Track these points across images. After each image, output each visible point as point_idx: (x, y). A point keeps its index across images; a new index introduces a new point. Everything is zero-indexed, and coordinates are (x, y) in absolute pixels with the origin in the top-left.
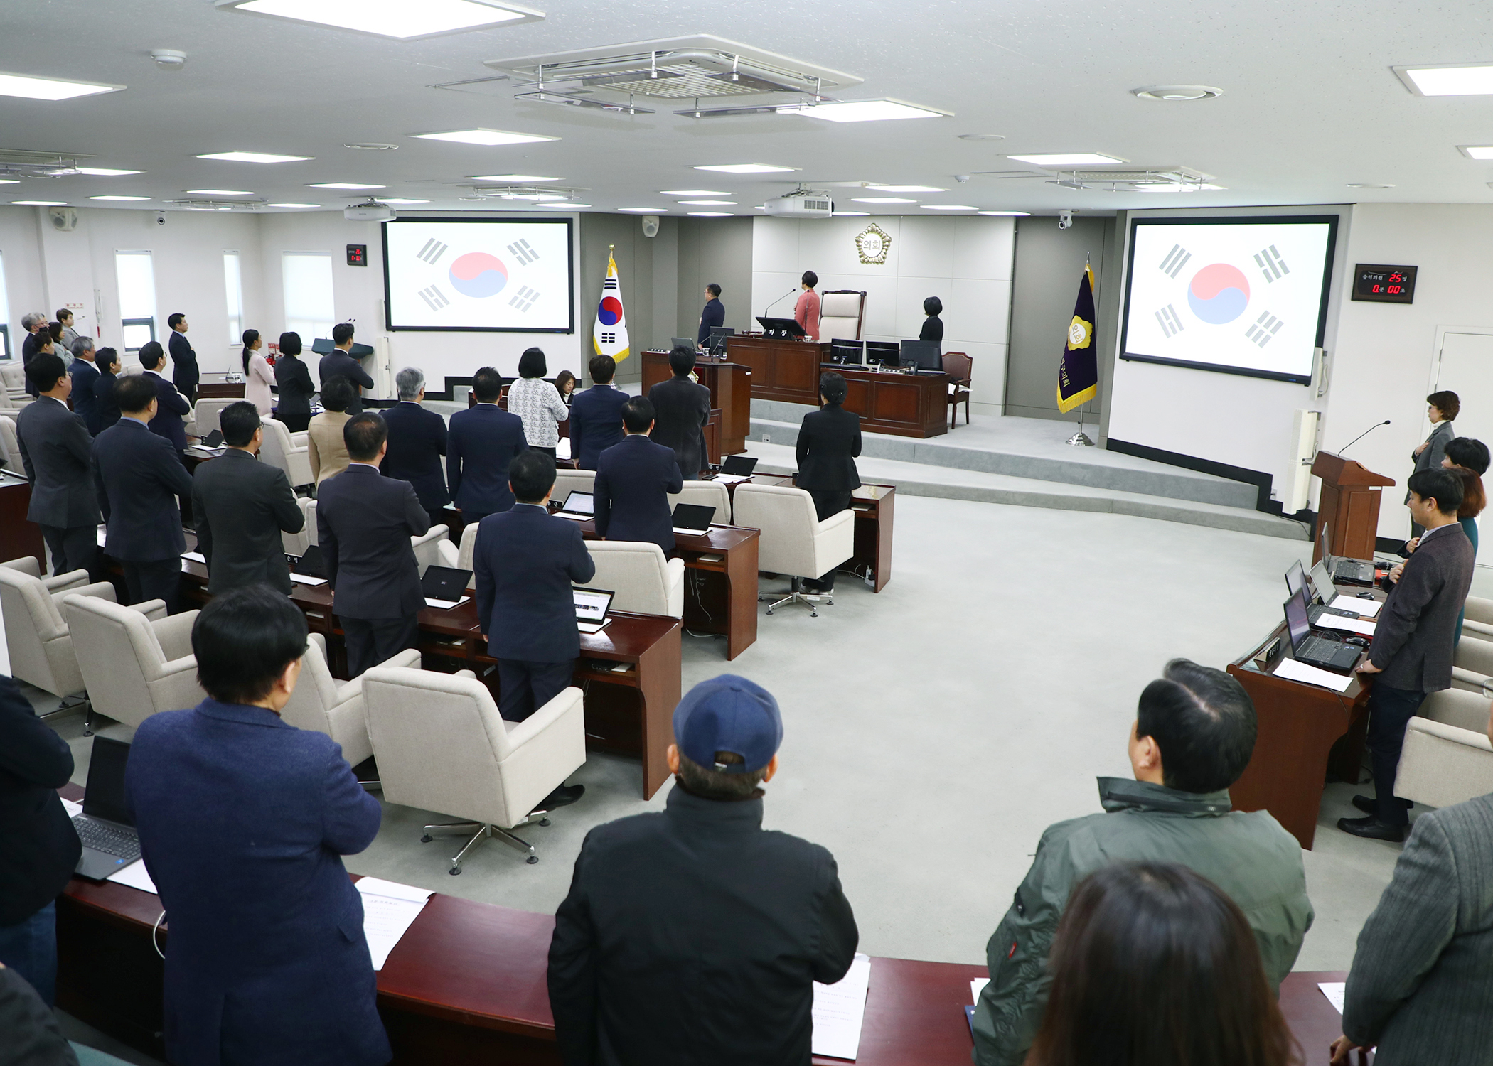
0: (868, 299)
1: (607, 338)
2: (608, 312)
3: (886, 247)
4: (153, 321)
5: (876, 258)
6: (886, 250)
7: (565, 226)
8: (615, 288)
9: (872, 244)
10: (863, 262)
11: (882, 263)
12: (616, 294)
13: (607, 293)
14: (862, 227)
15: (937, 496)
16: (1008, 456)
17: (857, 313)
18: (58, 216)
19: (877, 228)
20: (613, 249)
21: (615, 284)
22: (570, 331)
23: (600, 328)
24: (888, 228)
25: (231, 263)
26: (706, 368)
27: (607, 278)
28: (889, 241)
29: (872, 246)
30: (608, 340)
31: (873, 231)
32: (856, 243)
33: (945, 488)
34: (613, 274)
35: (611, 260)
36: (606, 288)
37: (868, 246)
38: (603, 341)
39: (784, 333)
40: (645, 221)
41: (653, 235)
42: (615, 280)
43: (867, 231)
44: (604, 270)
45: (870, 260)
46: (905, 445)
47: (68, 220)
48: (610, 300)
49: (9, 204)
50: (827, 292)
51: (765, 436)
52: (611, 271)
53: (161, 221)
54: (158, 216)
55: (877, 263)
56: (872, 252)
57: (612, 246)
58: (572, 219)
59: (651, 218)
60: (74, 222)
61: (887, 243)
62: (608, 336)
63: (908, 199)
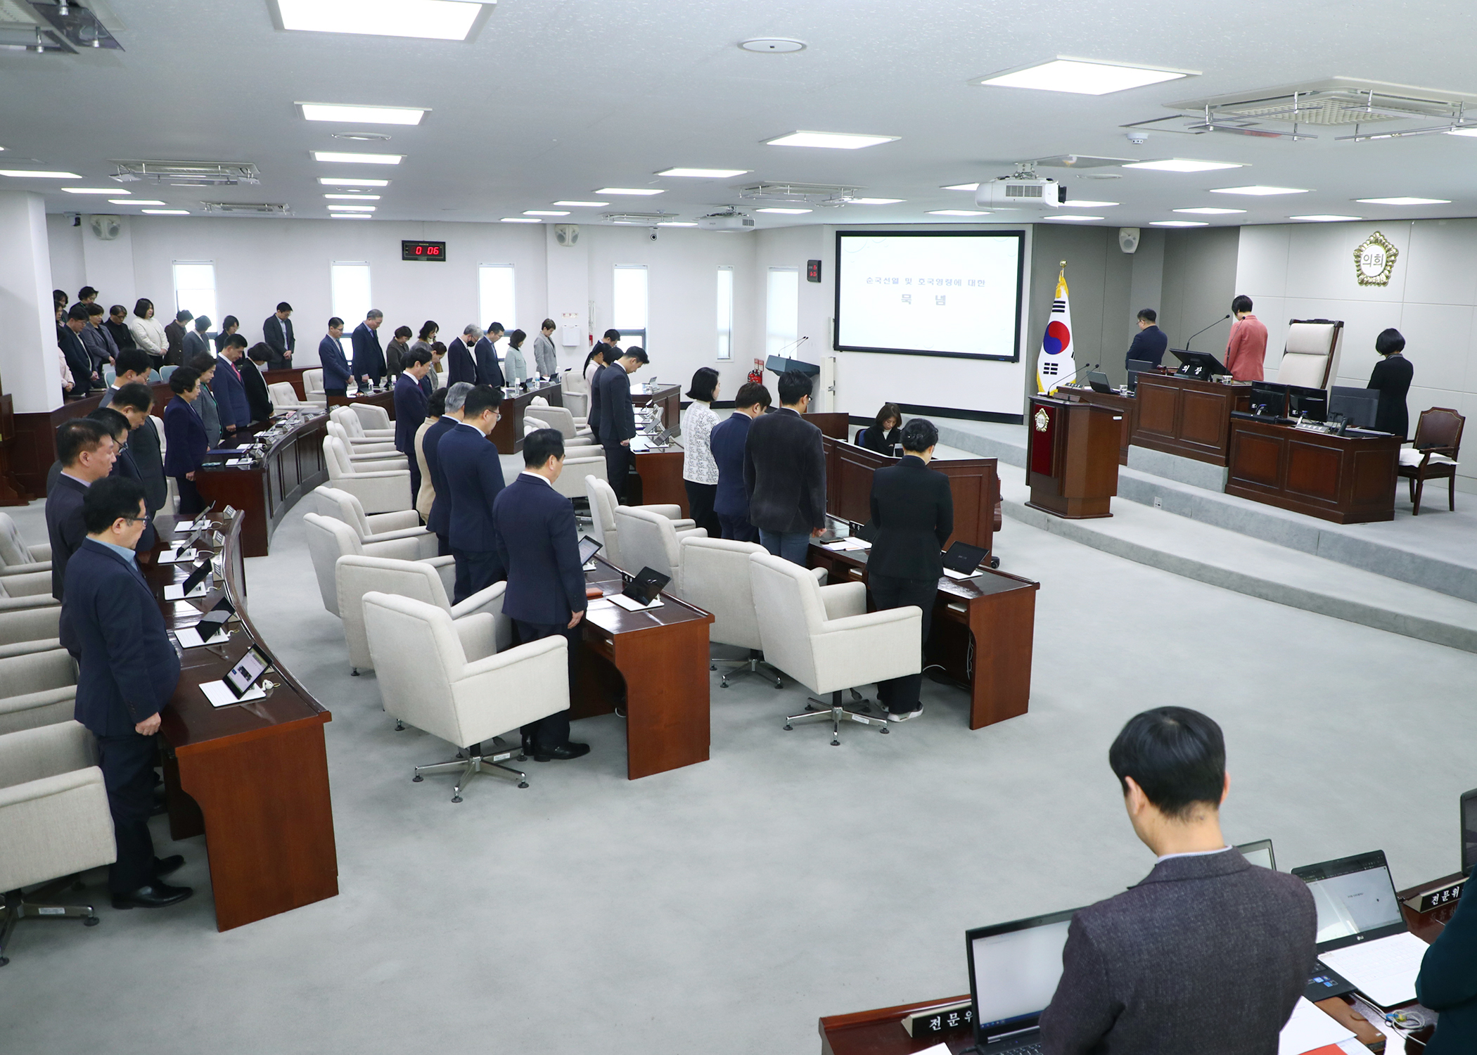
0: (1345, 332)
1: (1052, 369)
2: (1054, 339)
3: (1391, 263)
4: (645, 333)
5: (1378, 277)
6: (1391, 267)
7: (1016, 240)
8: (1063, 311)
9: (1374, 259)
10: (1362, 283)
11: (1385, 284)
12: (1065, 318)
13: (1055, 317)
14: (1361, 238)
15: (1300, 606)
16: (1437, 562)
17: (1327, 350)
18: (560, 232)
19: (1382, 237)
20: (1065, 266)
21: (1064, 307)
22: (1015, 359)
23: (1045, 357)
24: (1395, 238)
25: (725, 279)
26: (1057, 408)
27: (1056, 300)
28: (1395, 255)
29: (1373, 262)
30: (1050, 371)
31: (1376, 241)
32: (1354, 257)
33: (1312, 596)
34: (1063, 294)
35: (1062, 279)
36: (1054, 311)
37: (1369, 262)
38: (1045, 373)
39: (1199, 370)
40: (1123, 234)
41: (1133, 250)
42: (1064, 302)
43: (1368, 242)
44: (1053, 291)
45: (1370, 280)
46: (1308, 530)
47: (569, 236)
48: (1057, 326)
49: (498, 221)
50: (1296, 321)
51: (1157, 500)
52: (1060, 291)
53: (654, 237)
54: (652, 232)
55: (1378, 284)
56: (1371, 271)
57: (1064, 262)
58: (1024, 231)
59: (1129, 231)
60: (575, 238)
61: (1393, 258)
62: (1050, 367)
63: (1434, 198)
